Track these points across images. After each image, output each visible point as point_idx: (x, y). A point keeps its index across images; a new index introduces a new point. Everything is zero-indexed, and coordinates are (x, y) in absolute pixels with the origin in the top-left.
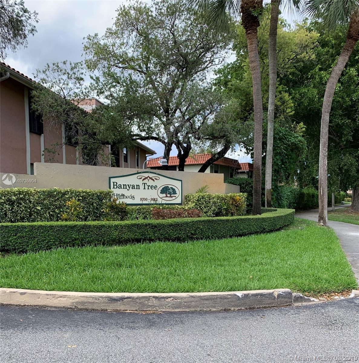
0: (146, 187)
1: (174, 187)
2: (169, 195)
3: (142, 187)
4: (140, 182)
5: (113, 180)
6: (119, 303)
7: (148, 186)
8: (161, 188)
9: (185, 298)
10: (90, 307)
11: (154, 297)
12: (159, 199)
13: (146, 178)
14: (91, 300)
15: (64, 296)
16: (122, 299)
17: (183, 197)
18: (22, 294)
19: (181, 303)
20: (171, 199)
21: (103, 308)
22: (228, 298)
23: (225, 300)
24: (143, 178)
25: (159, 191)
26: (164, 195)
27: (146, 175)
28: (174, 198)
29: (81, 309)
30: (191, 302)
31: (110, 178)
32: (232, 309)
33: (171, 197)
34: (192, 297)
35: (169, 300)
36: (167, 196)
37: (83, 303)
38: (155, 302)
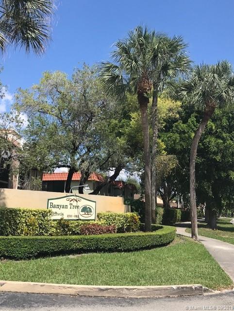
0: (72, 207)
1: (90, 207)
2: (86, 213)
3: (69, 207)
4: (68, 203)
5: (50, 201)
6: (105, 292)
7: (74, 206)
8: (82, 208)
9: (144, 289)
10: (87, 295)
11: (126, 288)
12: (80, 216)
13: (72, 200)
14: (87, 290)
15: (71, 288)
16: (107, 289)
17: (96, 215)
18: (42, 286)
19: (141, 292)
20: (88, 216)
21: (95, 295)
22: (168, 290)
23: (167, 291)
24: (70, 200)
25: (80, 210)
26: (84, 213)
27: (72, 198)
28: (90, 215)
29: (81, 296)
30: (147, 292)
31: (48, 200)
32: (171, 296)
33: (88, 214)
34: (148, 289)
35: (135, 290)
36: (85, 214)
37: (83, 292)
38: (126, 292)
